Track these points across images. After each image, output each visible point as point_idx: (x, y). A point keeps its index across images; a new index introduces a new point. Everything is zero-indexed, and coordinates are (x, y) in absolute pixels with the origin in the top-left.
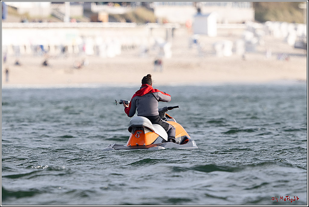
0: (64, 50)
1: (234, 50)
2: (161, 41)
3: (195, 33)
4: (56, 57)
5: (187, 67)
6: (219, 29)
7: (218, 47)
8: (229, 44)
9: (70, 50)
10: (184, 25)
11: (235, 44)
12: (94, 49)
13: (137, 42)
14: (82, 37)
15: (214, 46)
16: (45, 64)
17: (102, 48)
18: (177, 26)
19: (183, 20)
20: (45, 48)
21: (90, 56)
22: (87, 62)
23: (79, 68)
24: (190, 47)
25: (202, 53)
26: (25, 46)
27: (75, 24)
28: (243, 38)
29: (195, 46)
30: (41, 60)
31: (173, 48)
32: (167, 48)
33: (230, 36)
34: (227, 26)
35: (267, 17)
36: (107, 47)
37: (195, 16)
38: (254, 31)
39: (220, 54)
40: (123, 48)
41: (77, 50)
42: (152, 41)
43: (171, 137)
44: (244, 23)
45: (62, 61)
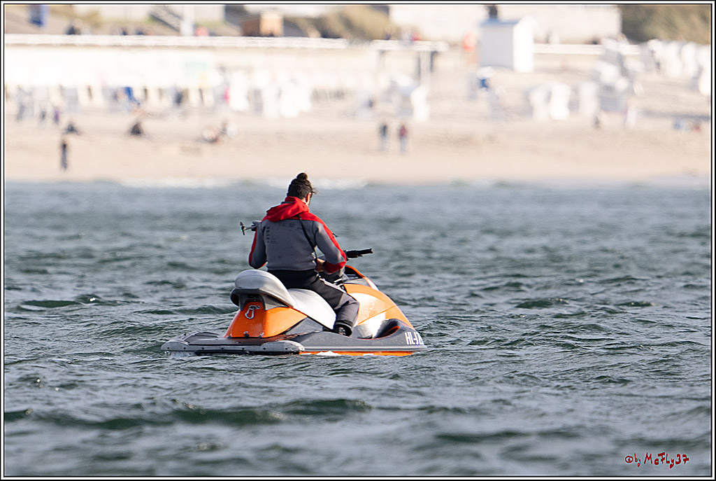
0: (180, 98)
1: (573, 105)
2: (404, 81)
3: (484, 65)
4: (160, 116)
5: (464, 141)
6: (538, 56)
7: (537, 98)
8: (561, 92)
9: (193, 98)
10: (458, 46)
11: (576, 91)
12: (248, 98)
13: (349, 83)
14: (223, 69)
15: (526, 95)
16: (136, 131)
17: (268, 96)
18: (441, 47)
19: (455, 34)
20: (138, 94)
21: (239, 113)
22: (232, 129)
23: (214, 141)
24: (472, 97)
25: (499, 110)
26: (89, 90)
27: (205, 40)
28: (595, 77)
29: (483, 93)
30: (127, 121)
31: (432, 99)
32: (419, 97)
33: (564, 71)
34: (555, 48)
35: (649, 29)
36: (279, 95)
37: (483, 25)
38: (620, 60)
39: (541, 114)
40: (317, 96)
41: (209, 99)
42: (384, 83)
43: (343, 322)
44: (595, 42)
45: (175, 122)
